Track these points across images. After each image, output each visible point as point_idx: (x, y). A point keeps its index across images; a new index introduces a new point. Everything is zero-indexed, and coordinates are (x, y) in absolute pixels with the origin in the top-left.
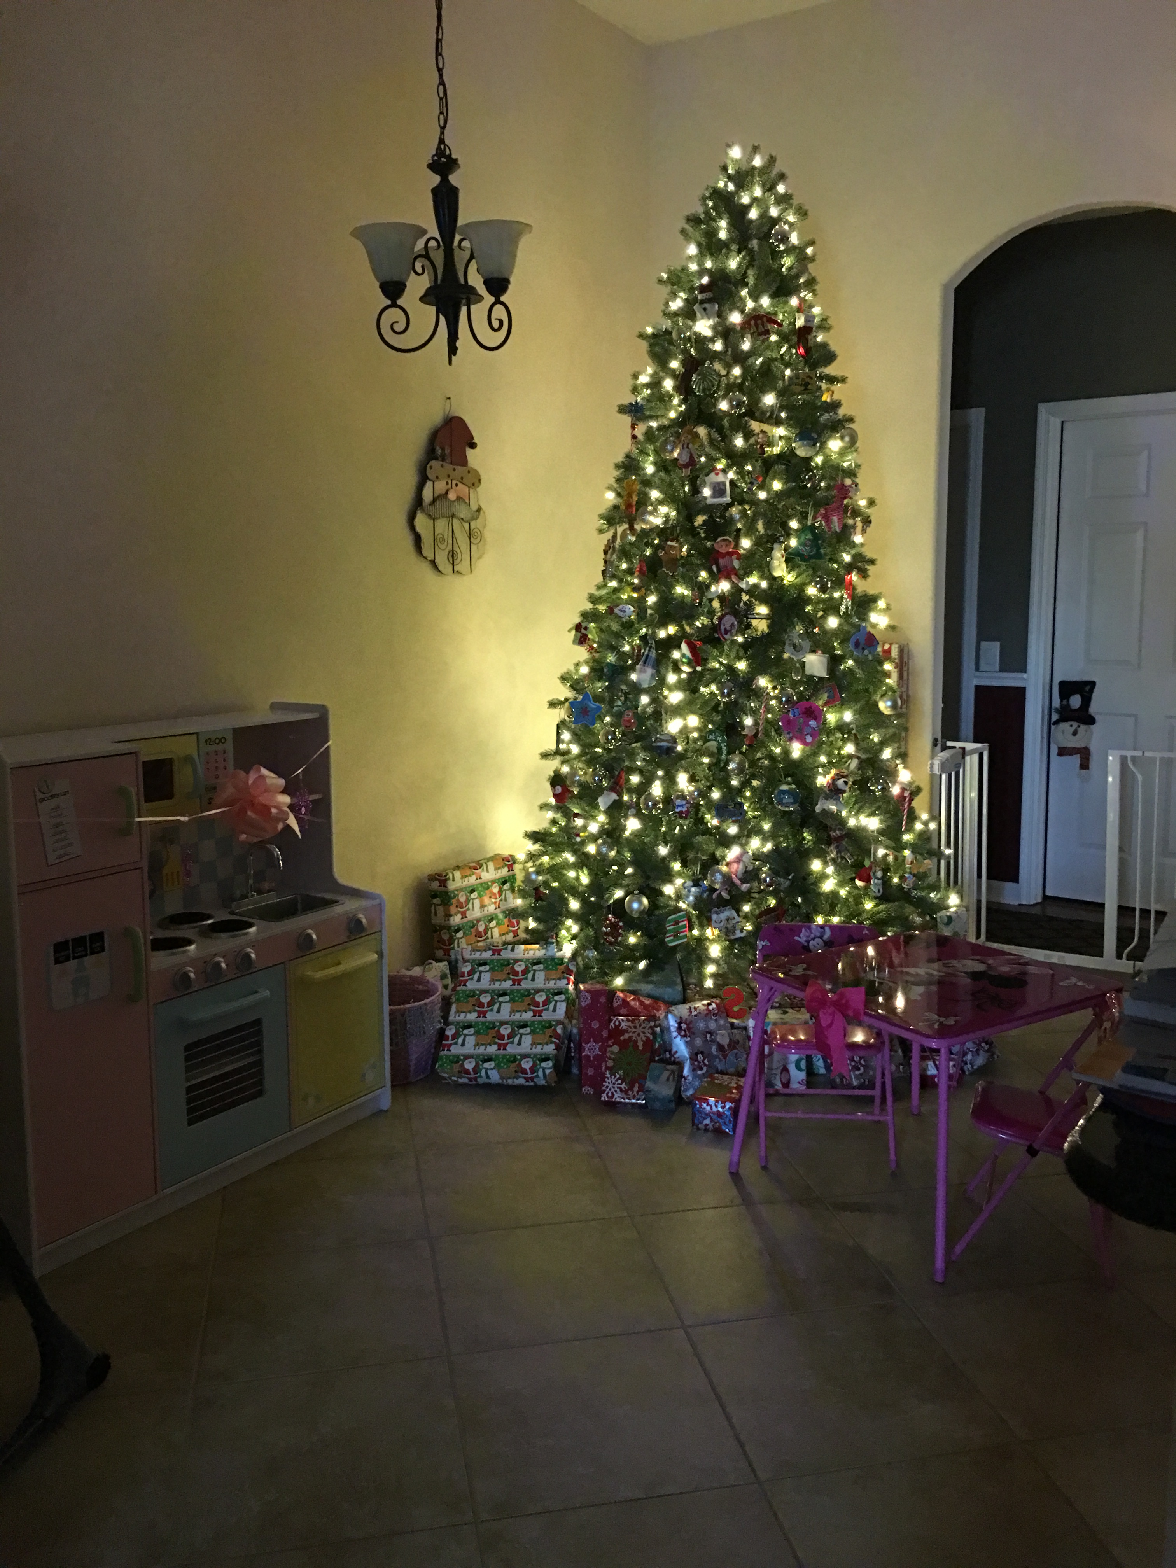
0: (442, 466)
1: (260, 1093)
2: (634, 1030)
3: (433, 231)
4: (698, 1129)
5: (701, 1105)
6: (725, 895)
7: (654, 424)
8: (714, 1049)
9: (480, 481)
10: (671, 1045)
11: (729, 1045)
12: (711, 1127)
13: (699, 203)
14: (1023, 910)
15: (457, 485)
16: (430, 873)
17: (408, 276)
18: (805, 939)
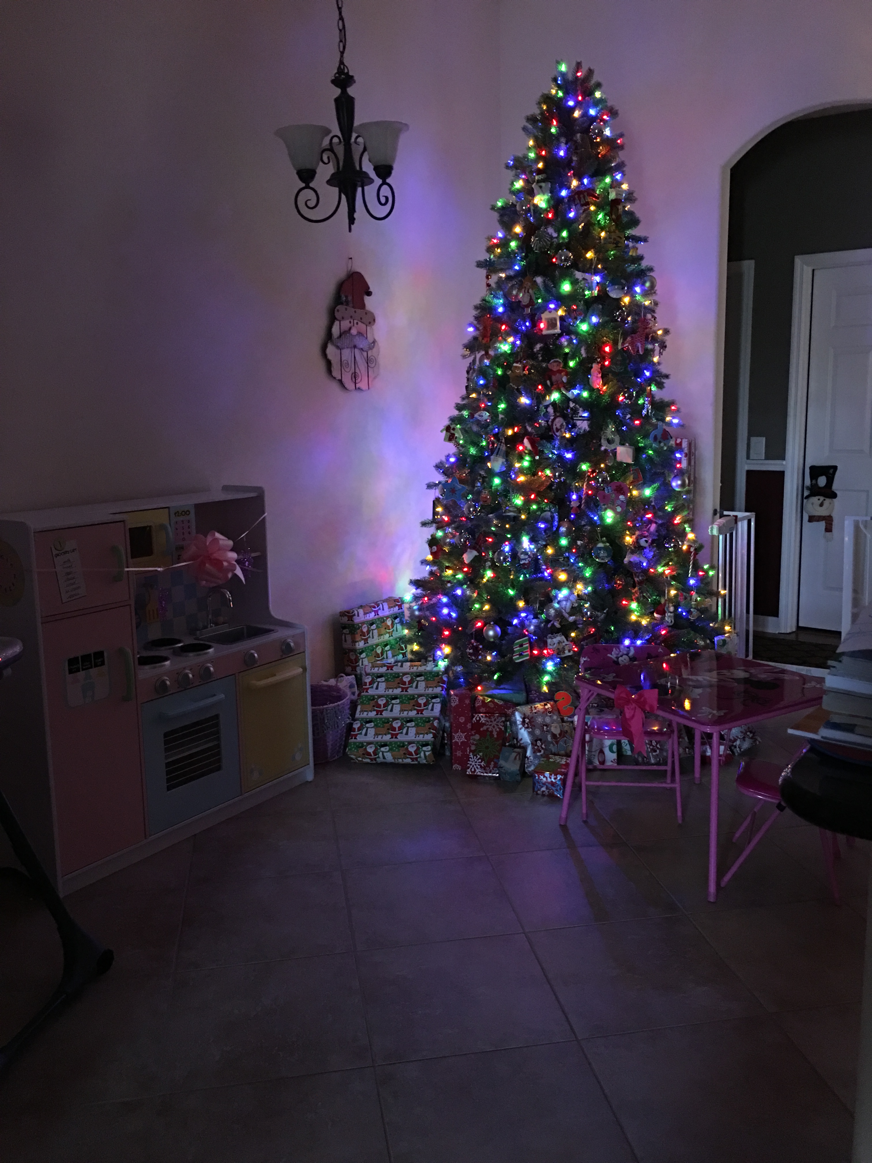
0: (346, 309)
1: (219, 768)
2: (490, 723)
3: (336, 130)
4: (537, 794)
5: (539, 777)
6: (557, 625)
7: (503, 275)
8: (549, 738)
9: (374, 320)
10: (517, 734)
11: (560, 734)
12: (546, 793)
13: (536, 106)
14: (782, 637)
15: (357, 323)
16: (341, 611)
17: (318, 164)
18: (615, 656)
